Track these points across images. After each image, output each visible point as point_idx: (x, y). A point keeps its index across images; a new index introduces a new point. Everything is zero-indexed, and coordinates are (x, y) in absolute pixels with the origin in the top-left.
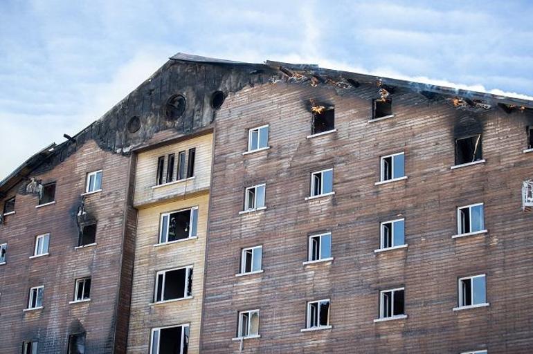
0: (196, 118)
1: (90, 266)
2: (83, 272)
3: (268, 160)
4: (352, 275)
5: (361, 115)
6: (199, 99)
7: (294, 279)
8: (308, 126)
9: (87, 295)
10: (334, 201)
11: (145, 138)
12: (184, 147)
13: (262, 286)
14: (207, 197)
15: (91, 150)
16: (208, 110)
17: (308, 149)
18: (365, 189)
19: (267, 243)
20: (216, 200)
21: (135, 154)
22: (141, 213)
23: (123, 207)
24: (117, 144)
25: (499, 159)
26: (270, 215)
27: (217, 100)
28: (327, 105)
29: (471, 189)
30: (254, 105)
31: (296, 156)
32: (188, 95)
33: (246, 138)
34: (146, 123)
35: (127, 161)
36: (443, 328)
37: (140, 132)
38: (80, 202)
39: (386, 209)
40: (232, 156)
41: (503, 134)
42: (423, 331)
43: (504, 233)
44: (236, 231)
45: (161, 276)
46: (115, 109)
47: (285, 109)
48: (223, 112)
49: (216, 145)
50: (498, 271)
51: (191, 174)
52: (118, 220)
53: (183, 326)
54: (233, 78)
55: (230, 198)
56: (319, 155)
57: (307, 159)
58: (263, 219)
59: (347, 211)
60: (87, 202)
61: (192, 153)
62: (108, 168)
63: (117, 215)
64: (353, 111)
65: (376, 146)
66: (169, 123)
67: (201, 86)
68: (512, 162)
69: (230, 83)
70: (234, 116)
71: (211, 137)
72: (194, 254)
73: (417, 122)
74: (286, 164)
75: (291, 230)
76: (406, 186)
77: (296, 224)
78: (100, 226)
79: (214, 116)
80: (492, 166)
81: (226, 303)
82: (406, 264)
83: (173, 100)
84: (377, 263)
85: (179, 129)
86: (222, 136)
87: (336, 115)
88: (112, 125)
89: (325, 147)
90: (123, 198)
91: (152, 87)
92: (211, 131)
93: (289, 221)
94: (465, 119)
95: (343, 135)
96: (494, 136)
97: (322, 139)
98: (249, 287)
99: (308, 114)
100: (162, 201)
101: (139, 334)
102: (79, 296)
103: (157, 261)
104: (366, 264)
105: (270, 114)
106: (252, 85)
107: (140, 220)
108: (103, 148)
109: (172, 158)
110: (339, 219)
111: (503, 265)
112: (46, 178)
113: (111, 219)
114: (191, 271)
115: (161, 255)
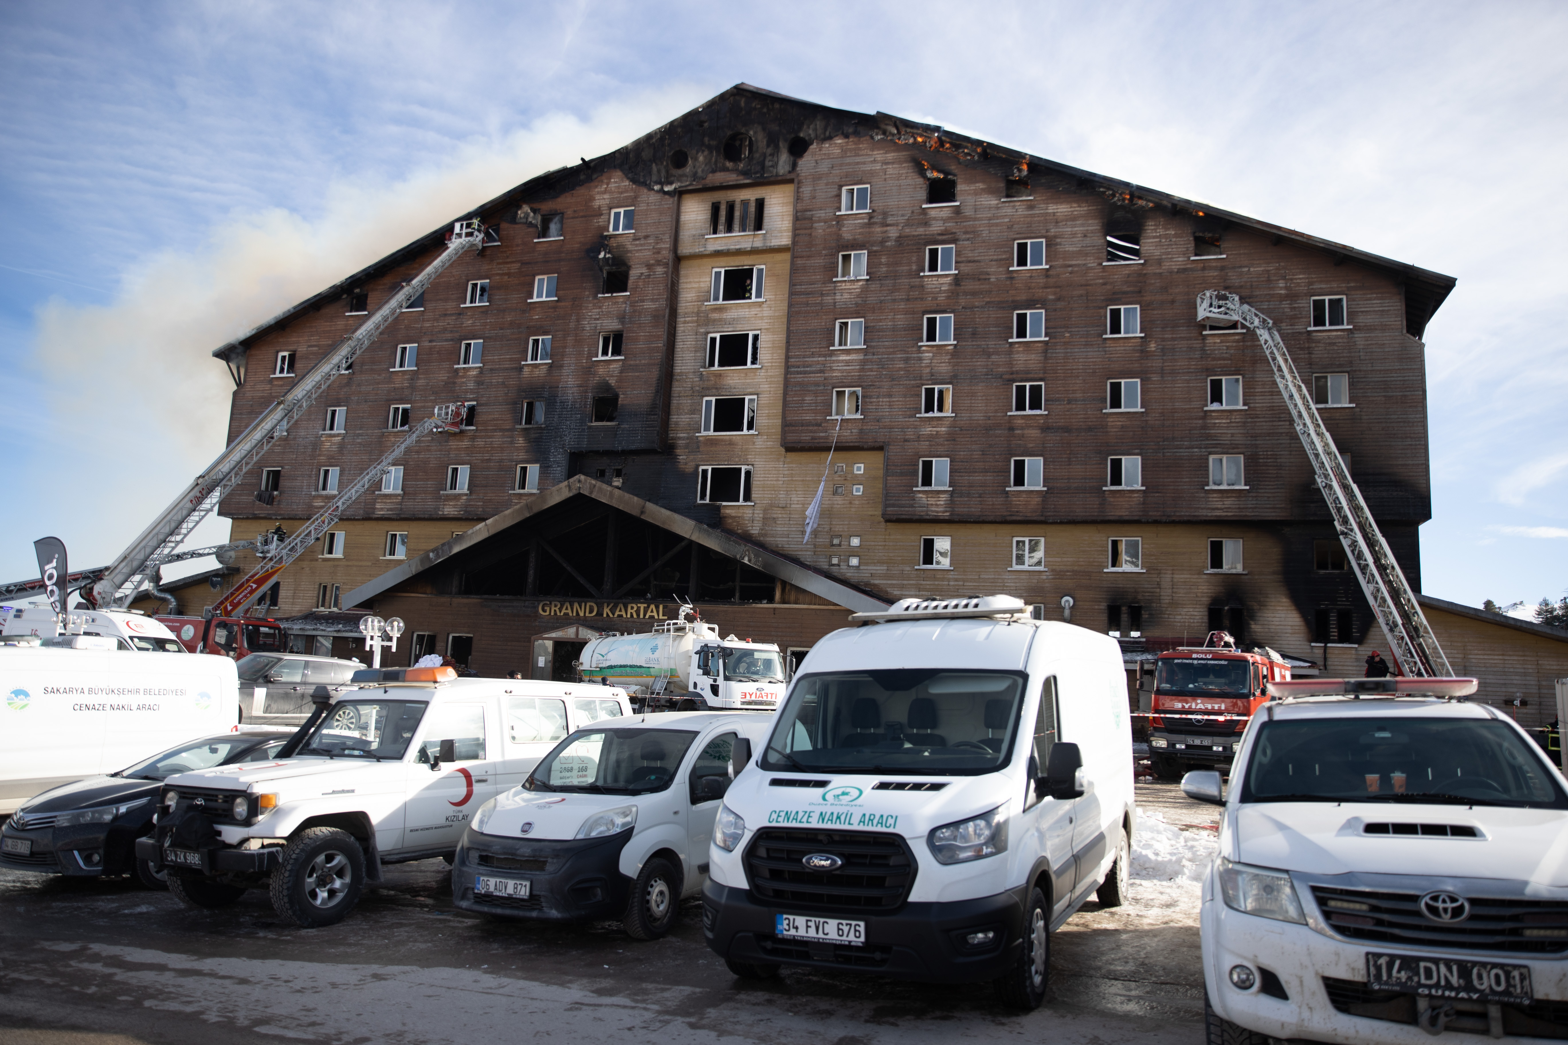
0: (768, 163)
1: (622, 318)
2: (613, 325)
3: (870, 224)
4: (980, 363)
5: (990, 191)
6: (773, 141)
7: (906, 360)
8: (923, 194)
9: (616, 352)
10: (957, 280)
11: (695, 176)
12: (750, 195)
13: (863, 363)
14: (787, 256)
15: (617, 182)
16: (784, 158)
17: (924, 219)
18: (995, 273)
19: (871, 317)
20: (799, 262)
21: (680, 194)
22: (684, 264)
23: (666, 254)
24: (654, 178)
25: (1159, 262)
26: (874, 286)
27: (798, 148)
28: (946, 173)
29: (1125, 288)
30: (848, 160)
31: (908, 223)
32: (756, 134)
33: (839, 196)
34: (695, 159)
35: (670, 201)
36: (1090, 429)
37: (688, 170)
38: (602, 241)
39: (1023, 297)
40: (821, 214)
41: (1166, 236)
42: (1067, 429)
43: (1163, 340)
44: (828, 299)
45: (713, 340)
46: (649, 137)
47: (891, 170)
48: (806, 163)
49: (798, 198)
50: (1155, 378)
51: (759, 226)
52: (660, 270)
53: (747, 398)
54: (819, 124)
55: (819, 261)
56: (936, 227)
57: (921, 230)
58: (865, 290)
59: (974, 294)
60: (613, 243)
61: (760, 204)
62: (643, 207)
63: (658, 263)
64: (981, 186)
65: (1010, 227)
66: (729, 165)
67: (775, 127)
68: (1175, 268)
69: (815, 130)
70: (824, 167)
71: (789, 189)
72: (762, 318)
73: (1062, 209)
74: (893, 233)
75: (902, 306)
76: (1047, 276)
77: (908, 300)
78: (634, 273)
79: (794, 166)
80: (1152, 269)
81: (818, 377)
82: (1046, 358)
83: (734, 137)
84: (1010, 353)
85: (745, 173)
86: (806, 190)
87: (961, 187)
88: (646, 154)
89: (945, 220)
90: (666, 245)
91: (704, 118)
92: (791, 181)
93: (897, 295)
94: (1119, 214)
95: (968, 212)
96: (1154, 237)
97: (940, 210)
98: (847, 362)
99: (920, 181)
100: (718, 254)
101: (686, 402)
102: (605, 353)
103: (708, 322)
104: (997, 353)
105: (872, 173)
106: (847, 136)
107: (683, 272)
108: (634, 181)
109: (731, 207)
110: (963, 301)
111: (1162, 372)
112: (547, 206)
113: (649, 266)
114: (756, 338)
115: (715, 316)
